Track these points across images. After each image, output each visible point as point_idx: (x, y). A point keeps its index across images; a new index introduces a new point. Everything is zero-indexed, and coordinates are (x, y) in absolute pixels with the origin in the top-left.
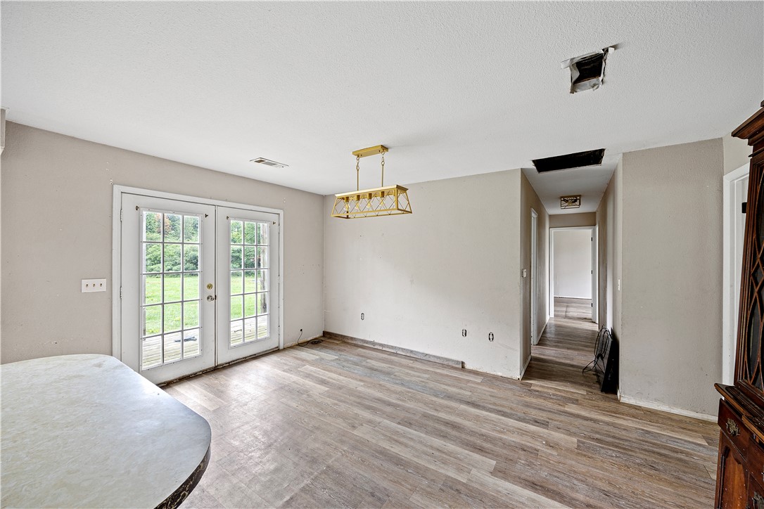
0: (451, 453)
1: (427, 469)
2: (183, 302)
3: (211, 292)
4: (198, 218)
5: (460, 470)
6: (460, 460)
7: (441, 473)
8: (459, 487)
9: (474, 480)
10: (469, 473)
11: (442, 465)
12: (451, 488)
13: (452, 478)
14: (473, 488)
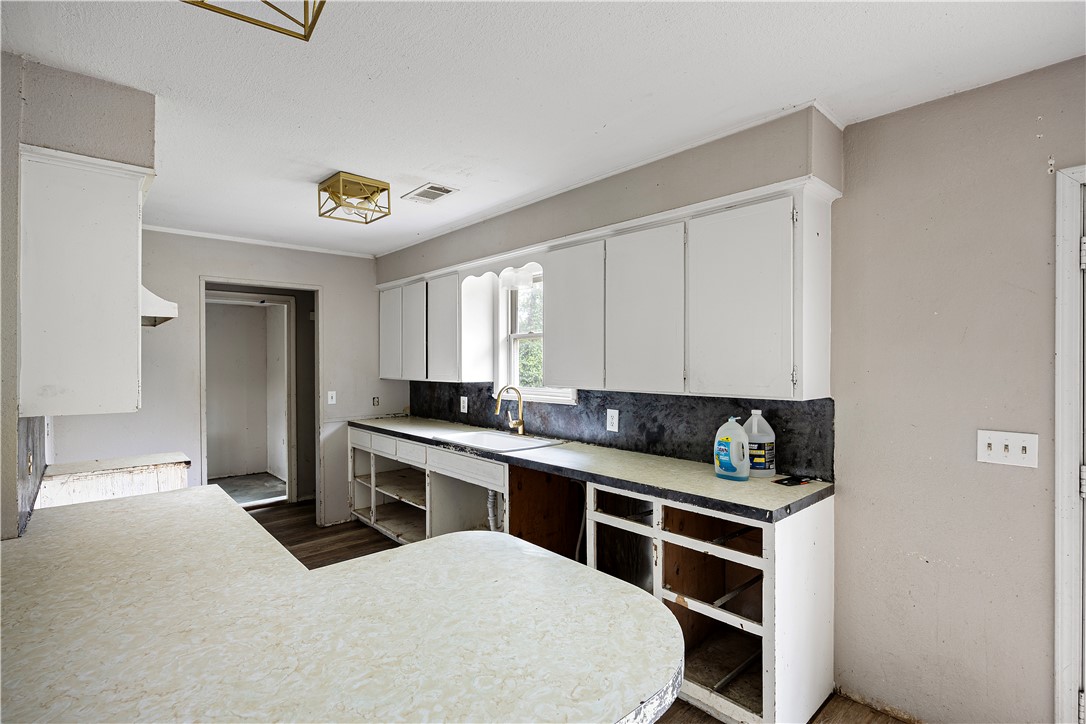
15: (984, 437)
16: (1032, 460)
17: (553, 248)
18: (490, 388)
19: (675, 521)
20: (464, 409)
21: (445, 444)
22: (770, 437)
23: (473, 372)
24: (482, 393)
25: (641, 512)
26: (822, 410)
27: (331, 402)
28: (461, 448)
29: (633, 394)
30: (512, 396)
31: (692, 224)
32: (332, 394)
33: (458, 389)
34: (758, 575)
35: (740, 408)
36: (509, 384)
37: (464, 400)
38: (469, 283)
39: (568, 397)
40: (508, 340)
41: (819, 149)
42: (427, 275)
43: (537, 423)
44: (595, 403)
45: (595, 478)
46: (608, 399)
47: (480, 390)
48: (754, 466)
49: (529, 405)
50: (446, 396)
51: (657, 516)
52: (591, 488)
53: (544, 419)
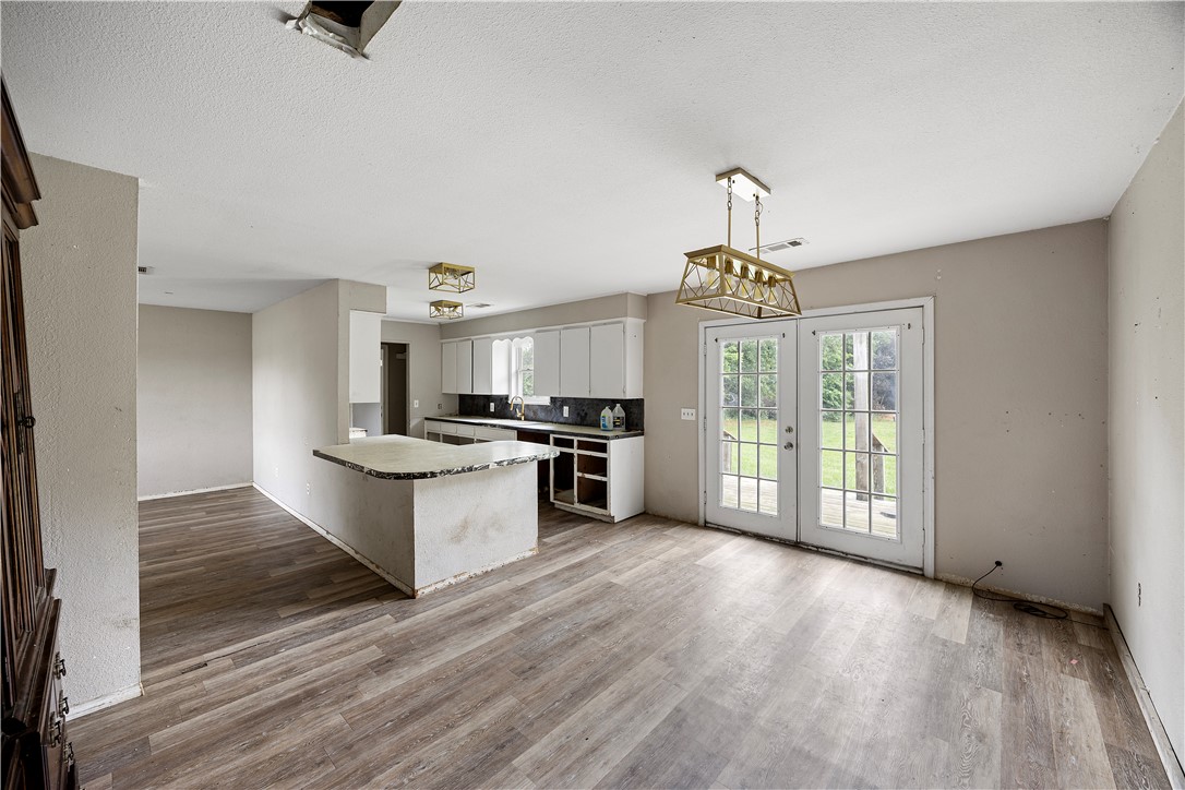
0: (583, 767)
1: (554, 724)
2: (759, 444)
3: (791, 437)
4: (775, 340)
5: (540, 765)
6: (562, 774)
7: (541, 738)
8: (507, 751)
9: (512, 776)
10: (528, 776)
11: (556, 744)
12: (509, 741)
13: (527, 748)
14: (499, 770)
15: (683, 410)
16: (693, 418)
17: (538, 332)
18: (507, 397)
19: (582, 445)
20: (492, 410)
21: (486, 425)
22: (623, 414)
23: (498, 389)
24: (502, 401)
25: (569, 444)
26: (639, 403)
27: (416, 406)
28: (494, 426)
29: (575, 399)
30: (519, 401)
31: (592, 328)
32: (416, 402)
33: (489, 398)
34: (605, 459)
35: (612, 403)
36: (517, 394)
37: (492, 405)
38: (496, 343)
39: (546, 401)
40: (517, 372)
41: (631, 305)
42: (472, 338)
43: (531, 415)
44: (558, 404)
45: (553, 432)
46: (565, 401)
47: (501, 399)
48: (615, 426)
49: (527, 406)
50: (482, 402)
51: (575, 444)
52: (552, 436)
53: (535, 413)
